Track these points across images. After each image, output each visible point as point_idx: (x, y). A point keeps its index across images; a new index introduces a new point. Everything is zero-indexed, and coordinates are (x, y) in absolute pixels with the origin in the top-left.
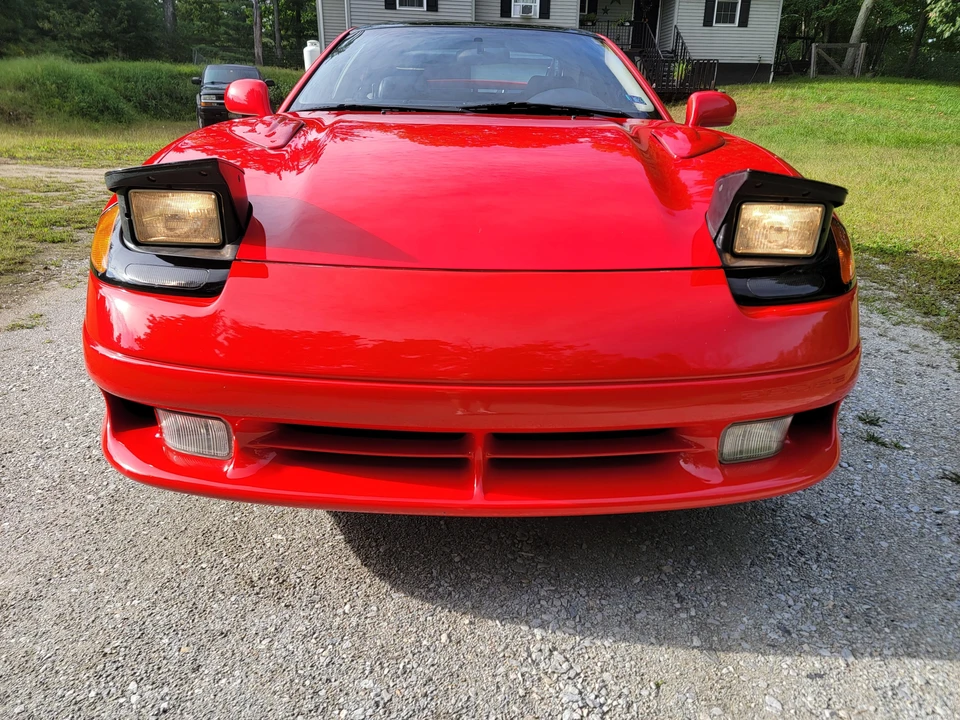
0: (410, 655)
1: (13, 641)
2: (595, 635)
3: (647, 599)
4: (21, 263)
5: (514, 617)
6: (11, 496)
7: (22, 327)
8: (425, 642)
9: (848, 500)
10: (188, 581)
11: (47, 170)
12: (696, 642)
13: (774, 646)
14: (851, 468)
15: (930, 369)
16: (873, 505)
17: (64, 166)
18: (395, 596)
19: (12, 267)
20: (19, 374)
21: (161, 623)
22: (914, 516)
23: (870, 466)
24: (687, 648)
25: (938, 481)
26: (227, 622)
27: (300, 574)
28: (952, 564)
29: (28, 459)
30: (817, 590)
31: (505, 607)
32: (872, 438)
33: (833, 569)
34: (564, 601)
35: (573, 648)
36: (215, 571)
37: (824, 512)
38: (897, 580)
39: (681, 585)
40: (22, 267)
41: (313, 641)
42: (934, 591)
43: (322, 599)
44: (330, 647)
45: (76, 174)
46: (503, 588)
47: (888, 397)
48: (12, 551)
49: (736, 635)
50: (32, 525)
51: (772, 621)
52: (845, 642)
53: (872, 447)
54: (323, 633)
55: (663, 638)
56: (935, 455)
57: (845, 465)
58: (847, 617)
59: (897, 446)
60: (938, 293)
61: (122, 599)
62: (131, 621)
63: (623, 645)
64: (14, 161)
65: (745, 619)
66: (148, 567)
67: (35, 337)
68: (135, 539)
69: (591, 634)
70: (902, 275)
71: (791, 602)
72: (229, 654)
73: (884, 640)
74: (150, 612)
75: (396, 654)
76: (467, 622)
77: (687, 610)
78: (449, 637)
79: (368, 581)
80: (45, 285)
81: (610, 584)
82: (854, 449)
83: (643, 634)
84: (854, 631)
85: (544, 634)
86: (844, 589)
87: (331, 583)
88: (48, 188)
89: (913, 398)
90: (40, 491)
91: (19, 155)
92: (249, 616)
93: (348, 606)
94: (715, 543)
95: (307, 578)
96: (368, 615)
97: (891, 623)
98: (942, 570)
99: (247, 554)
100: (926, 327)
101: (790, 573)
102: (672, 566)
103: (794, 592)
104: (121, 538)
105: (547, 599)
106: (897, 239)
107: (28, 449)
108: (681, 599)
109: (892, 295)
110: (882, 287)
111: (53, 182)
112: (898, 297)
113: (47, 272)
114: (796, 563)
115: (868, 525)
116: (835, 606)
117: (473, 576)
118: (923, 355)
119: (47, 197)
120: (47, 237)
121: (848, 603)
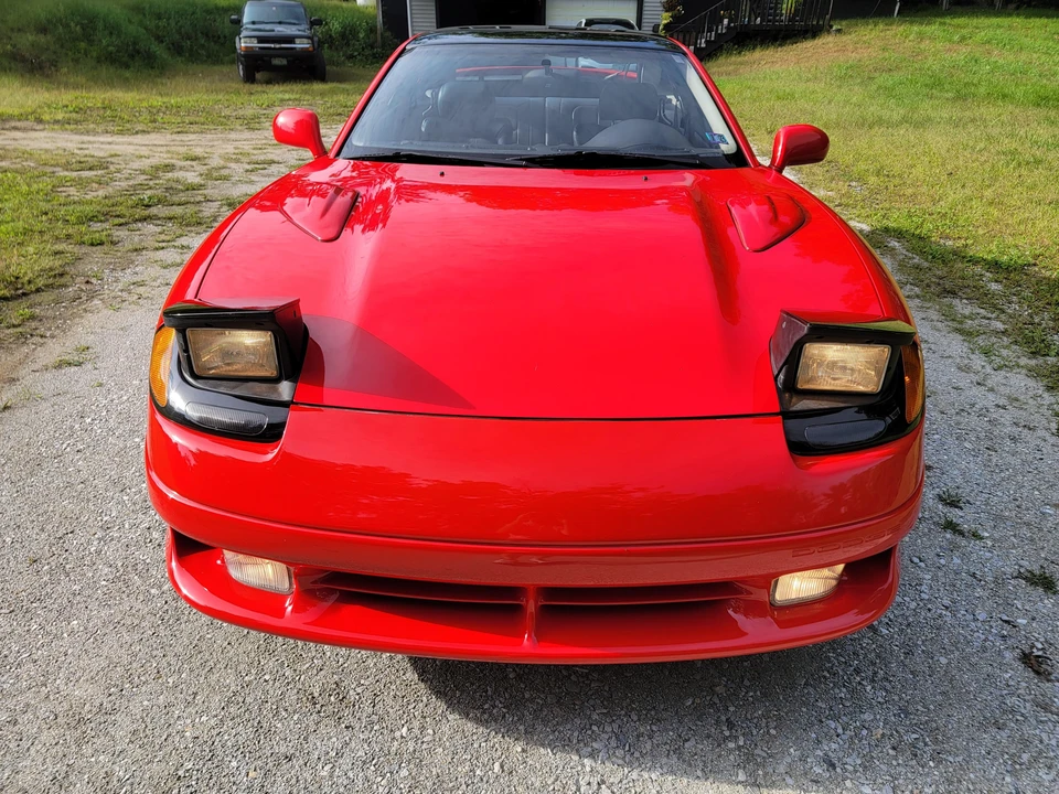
0: (464, 786)
1: (93, 759)
2: (643, 766)
3: (697, 726)
4: (61, 275)
5: (565, 744)
6: (77, 587)
7: (70, 364)
8: (478, 772)
9: (913, 605)
10: (252, 695)
11: (77, 138)
12: (742, 777)
13: (816, 782)
14: (922, 564)
15: (1026, 431)
16: (939, 611)
17: (95, 133)
18: (451, 717)
19: (51, 281)
20: (72, 427)
21: (229, 744)
22: (979, 625)
23: (943, 561)
24: (730, 783)
25: (1012, 581)
26: (290, 745)
27: (359, 690)
28: (1008, 686)
29: (89, 542)
30: (867, 716)
31: (557, 733)
32: (950, 526)
33: (887, 691)
34: (615, 726)
35: (621, 781)
36: (278, 684)
37: (887, 620)
38: (950, 704)
40: (63, 280)
41: (372, 768)
42: (985, 718)
43: (381, 719)
44: (388, 775)
45: (110, 143)
46: (556, 710)
47: (975, 468)
48: (84, 656)
49: (782, 769)
50: (100, 625)
51: (819, 752)
52: (888, 778)
54: (382, 759)
55: (710, 771)
56: (1014, 547)
57: (916, 560)
58: (894, 748)
59: (976, 536)
60: (1051, 324)
61: (190, 714)
62: (201, 741)
63: (670, 778)
64: (41, 127)
65: (792, 750)
66: (214, 678)
67: (81, 378)
68: (200, 644)
69: (640, 766)
70: (1015, 298)
72: (294, 780)
73: (927, 775)
74: (217, 731)
75: (451, 785)
76: (519, 749)
77: (736, 738)
78: (502, 766)
79: (424, 699)
80: (89, 305)
81: (662, 706)
82: (929, 539)
83: (690, 766)
84: (899, 764)
85: (594, 765)
86: (895, 715)
87: (389, 701)
88: (83, 165)
89: (1002, 471)
90: (104, 583)
91: (46, 117)
92: (311, 738)
93: (405, 729)
94: (771, 659)
95: (367, 694)
96: (425, 739)
97: (937, 757)
98: (998, 693)
99: (307, 665)
100: (1034, 373)
101: (843, 695)
102: (725, 686)
103: (844, 718)
104: (186, 642)
105: (599, 724)
106: (1014, 247)
107: (88, 529)
108: (731, 725)
109: (1000, 326)
110: (990, 315)
111: (86, 156)
112: (1006, 330)
113: (89, 287)
114: (850, 683)
115: (930, 636)
116: (883, 735)
117: (527, 696)
118: (1021, 412)
119: (80, 179)
120: (86, 238)
121: (897, 732)
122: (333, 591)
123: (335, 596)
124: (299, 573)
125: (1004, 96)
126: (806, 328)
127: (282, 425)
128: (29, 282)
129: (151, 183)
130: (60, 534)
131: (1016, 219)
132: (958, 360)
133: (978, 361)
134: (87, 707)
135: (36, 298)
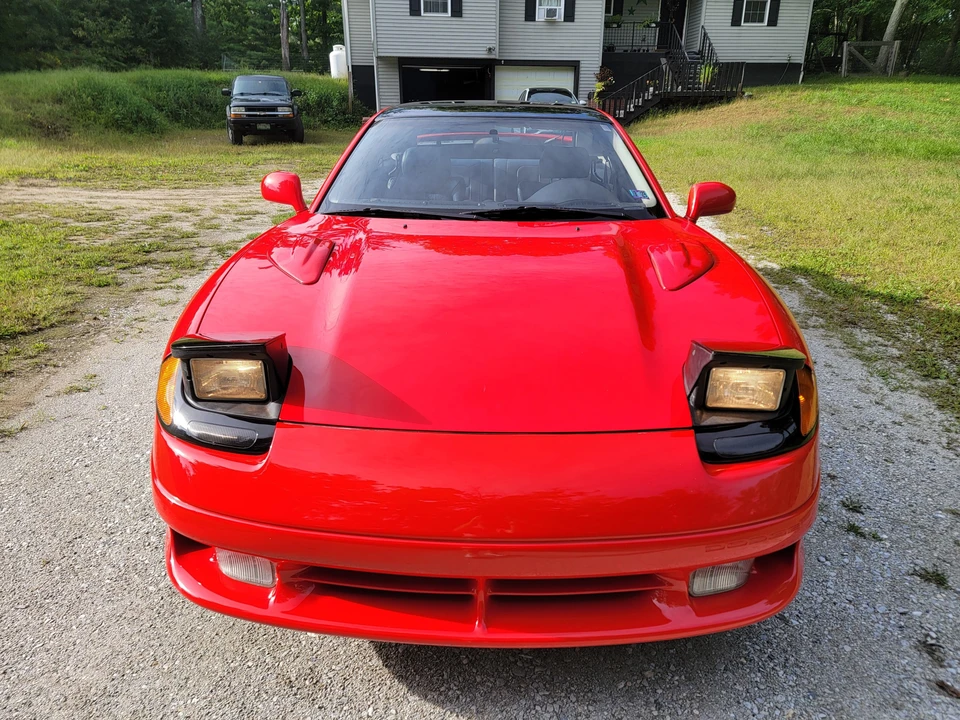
3: (629, 706)
4: (72, 313)
6: (84, 585)
7: (79, 390)
9: (820, 599)
10: (237, 680)
11: (87, 193)
14: (828, 563)
15: (920, 444)
16: (843, 605)
17: (103, 189)
18: (411, 698)
19: (63, 317)
20: (81, 445)
22: (879, 617)
23: (846, 560)
25: (908, 578)
27: (331, 675)
28: (906, 671)
29: (95, 546)
30: (780, 698)
31: (504, 713)
32: (853, 529)
33: (797, 676)
34: (556, 706)
36: (259, 669)
37: (797, 613)
38: (853, 687)
39: (660, 691)
40: (74, 317)
42: (885, 700)
43: (350, 700)
45: (115, 198)
46: (505, 692)
47: (875, 478)
48: (90, 646)
50: (105, 618)
53: (851, 538)
56: (910, 548)
57: (823, 559)
59: (876, 538)
60: (941, 350)
61: (183, 696)
64: (55, 184)
66: (204, 664)
67: (88, 402)
68: (191, 635)
70: (908, 328)
71: (756, 711)
74: (206, 711)
77: (663, 718)
79: (388, 682)
80: (96, 338)
81: (598, 689)
82: (834, 541)
86: (804, 697)
87: (357, 684)
88: (91, 217)
89: (898, 480)
90: (108, 581)
91: (60, 175)
92: (289, 717)
93: (371, 709)
94: (694, 647)
95: (337, 678)
98: (896, 677)
99: (285, 653)
100: (926, 393)
101: (758, 679)
102: (653, 671)
103: (759, 699)
104: (180, 633)
105: (542, 704)
106: (908, 284)
107: (94, 534)
108: (659, 706)
109: (896, 352)
110: (886, 343)
111: (94, 209)
112: (901, 356)
113: (96, 322)
114: (765, 669)
115: (835, 627)
116: (794, 714)
117: (478, 679)
118: (915, 428)
119: (89, 229)
120: (94, 280)
121: (806, 711)
122: (309, 584)
123: (312, 588)
124: (281, 568)
125: (898, 151)
126: (711, 356)
127: (269, 440)
128: (45, 319)
129: (151, 232)
130: (69, 539)
131: (910, 257)
132: (859, 382)
133: (876, 383)
134: (93, 690)
135: (51, 332)
